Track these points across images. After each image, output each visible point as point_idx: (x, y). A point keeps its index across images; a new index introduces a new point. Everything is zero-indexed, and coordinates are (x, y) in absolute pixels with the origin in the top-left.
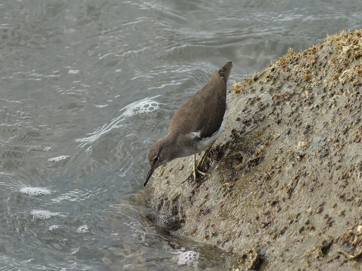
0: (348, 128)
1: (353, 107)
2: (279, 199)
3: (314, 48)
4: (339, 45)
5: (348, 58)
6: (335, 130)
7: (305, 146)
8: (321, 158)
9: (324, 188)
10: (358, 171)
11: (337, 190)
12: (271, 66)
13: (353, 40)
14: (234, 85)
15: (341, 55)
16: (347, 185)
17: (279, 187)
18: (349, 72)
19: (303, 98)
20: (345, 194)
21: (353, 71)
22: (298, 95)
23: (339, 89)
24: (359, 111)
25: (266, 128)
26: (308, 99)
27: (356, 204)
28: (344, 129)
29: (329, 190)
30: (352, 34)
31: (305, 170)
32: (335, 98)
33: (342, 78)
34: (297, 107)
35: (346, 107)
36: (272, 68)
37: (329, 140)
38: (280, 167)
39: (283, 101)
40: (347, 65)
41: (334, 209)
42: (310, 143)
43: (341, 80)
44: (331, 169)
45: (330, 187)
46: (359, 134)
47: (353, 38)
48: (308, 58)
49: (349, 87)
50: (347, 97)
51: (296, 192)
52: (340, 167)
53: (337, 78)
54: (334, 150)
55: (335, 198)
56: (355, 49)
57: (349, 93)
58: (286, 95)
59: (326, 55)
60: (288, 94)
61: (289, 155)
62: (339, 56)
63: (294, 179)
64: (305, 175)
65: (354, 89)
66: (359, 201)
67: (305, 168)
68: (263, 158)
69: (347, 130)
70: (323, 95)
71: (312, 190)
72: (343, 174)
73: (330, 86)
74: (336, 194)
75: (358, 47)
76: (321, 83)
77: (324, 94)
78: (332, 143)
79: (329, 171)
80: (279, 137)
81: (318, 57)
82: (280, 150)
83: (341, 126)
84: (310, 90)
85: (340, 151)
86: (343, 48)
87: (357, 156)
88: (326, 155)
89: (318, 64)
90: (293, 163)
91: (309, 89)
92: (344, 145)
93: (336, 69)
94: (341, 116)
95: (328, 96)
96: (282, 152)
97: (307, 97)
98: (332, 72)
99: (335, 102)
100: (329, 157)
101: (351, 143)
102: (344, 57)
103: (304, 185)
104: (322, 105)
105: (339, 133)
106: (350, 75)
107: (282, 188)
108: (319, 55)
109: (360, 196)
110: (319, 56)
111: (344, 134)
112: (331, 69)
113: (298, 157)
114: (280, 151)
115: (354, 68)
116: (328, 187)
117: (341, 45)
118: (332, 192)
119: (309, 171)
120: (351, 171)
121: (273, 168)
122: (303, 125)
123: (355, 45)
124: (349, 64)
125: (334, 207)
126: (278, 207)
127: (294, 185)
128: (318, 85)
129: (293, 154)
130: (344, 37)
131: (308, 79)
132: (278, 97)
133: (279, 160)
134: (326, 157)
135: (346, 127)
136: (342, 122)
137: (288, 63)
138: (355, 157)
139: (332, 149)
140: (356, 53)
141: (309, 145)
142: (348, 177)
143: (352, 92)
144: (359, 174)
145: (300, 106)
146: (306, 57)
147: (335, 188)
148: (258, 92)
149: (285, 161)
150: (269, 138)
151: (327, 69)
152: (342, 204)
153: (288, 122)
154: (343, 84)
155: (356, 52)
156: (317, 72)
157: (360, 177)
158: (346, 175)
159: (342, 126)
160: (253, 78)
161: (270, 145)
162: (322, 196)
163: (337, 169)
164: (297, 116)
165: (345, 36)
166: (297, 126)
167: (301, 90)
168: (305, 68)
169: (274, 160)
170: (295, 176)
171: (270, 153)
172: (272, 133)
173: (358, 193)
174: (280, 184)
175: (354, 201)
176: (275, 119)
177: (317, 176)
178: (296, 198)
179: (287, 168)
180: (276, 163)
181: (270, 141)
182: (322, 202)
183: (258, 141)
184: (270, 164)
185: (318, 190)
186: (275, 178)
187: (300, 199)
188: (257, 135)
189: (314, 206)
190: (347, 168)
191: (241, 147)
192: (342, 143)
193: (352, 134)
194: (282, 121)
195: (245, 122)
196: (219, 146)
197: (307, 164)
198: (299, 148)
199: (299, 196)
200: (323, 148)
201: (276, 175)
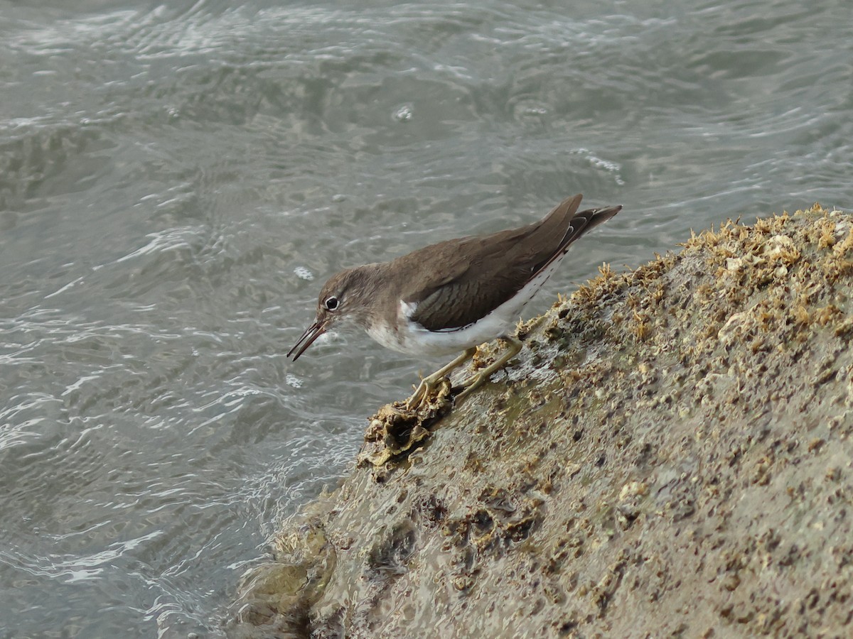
0: (739, 450)
1: (753, 402)
2: (579, 618)
3: (661, 264)
4: (719, 255)
5: (739, 287)
6: (709, 457)
7: (639, 493)
8: (676, 520)
9: (683, 593)
10: (763, 551)
11: (714, 597)
12: (557, 306)
13: (752, 244)
15: (723, 280)
16: (737, 585)
17: (577, 589)
18: (743, 318)
19: (634, 381)
20: (732, 607)
21: (752, 317)
22: (622, 374)
23: (718, 359)
24: (765, 412)
25: (547, 451)
26: (646, 383)
27: (758, 630)
28: (731, 454)
29: (695, 595)
30: (749, 229)
31: (640, 548)
32: (709, 379)
33: (725, 334)
34: (621, 402)
35: (735, 401)
36: (560, 309)
37: (695, 479)
38: (581, 543)
39: (586, 387)
40: (737, 303)
42: (650, 485)
43: (724, 338)
44: (699, 547)
45: (698, 589)
46: (766, 464)
47: (752, 240)
48: (647, 286)
49: (742, 354)
50: (738, 379)
51: (617, 601)
52: (721, 542)
53: (713, 333)
54: (707, 503)
55: (710, 615)
56: (756, 266)
57: (744, 368)
58: (594, 374)
59: (689, 280)
60: (599, 370)
61: (603, 514)
62: (719, 282)
63: (613, 570)
64: (639, 561)
65: (754, 359)
66: (766, 623)
67: (638, 544)
68: (539, 521)
69: (737, 455)
70: (682, 375)
71: (656, 597)
72: (728, 558)
73: (697, 352)
74: (712, 607)
75: (764, 260)
76: (675, 346)
77: (683, 372)
78: (703, 486)
79: (696, 553)
80: (578, 472)
81: (669, 284)
82: (581, 501)
83: (724, 445)
84: (651, 361)
85: (720, 504)
86: (729, 264)
87: (762, 516)
88: (689, 514)
89: (670, 300)
90: (611, 533)
91: (648, 360)
92: (730, 492)
93: (711, 311)
94: (723, 422)
95: (694, 376)
96: (584, 507)
97: (644, 378)
98: (704, 320)
99: (710, 390)
100: (695, 520)
101: (746, 485)
102: (731, 284)
103: (637, 584)
104: (679, 396)
105: (719, 463)
106: (744, 327)
107: (585, 593)
108: (671, 279)
109: (768, 611)
110: (673, 281)
111: (731, 465)
112: (701, 311)
113: (623, 519)
114: (580, 504)
115: (754, 311)
116: (692, 590)
117: (724, 257)
118: (702, 601)
119: (647, 553)
120: (747, 552)
121: (562, 544)
122: (634, 443)
123: (756, 255)
124: (743, 300)
125: (707, 636)
126: (574, 635)
127: (613, 585)
128: (670, 350)
129: (611, 511)
130: (730, 236)
131: (646, 337)
132: (576, 379)
133: (577, 526)
134: (687, 520)
135: (734, 449)
136: (725, 437)
137: (599, 298)
138: (756, 519)
139: (702, 500)
140: (758, 276)
141: (649, 492)
142: (741, 567)
143: (749, 367)
144: (765, 558)
145: (627, 399)
146: (642, 284)
147: (709, 592)
148: (527, 366)
149: (592, 529)
150: (555, 474)
151: (690, 312)
152: (725, 629)
153: (599, 437)
154: (728, 349)
155: (760, 272)
156: (666, 320)
157: (769, 565)
158: (735, 561)
159: (726, 446)
160: (517, 333)
161: (557, 491)
162: (678, 611)
163: (714, 548)
164: (619, 423)
165: (732, 234)
166: (620, 446)
167: (630, 361)
168: (638, 311)
169: (566, 526)
170: (615, 564)
171: (556, 510)
172: (560, 461)
173: (764, 603)
174: (579, 581)
175: (753, 621)
176: (568, 428)
177: (667, 564)
178: (618, 614)
179: (597, 545)
180: (570, 532)
181: (555, 482)
182: (679, 624)
183: (529, 482)
184: (557, 536)
185: (670, 595)
186: (569, 568)
187: (626, 617)
188: (526, 467)
189: (661, 634)
190: (737, 544)
191: (488, 495)
192: (727, 485)
193: (749, 465)
194: (587, 435)
195: (498, 437)
196: (435, 493)
197: (644, 535)
198: (625, 497)
199: (624, 610)
200: (681, 497)
201: (571, 561)
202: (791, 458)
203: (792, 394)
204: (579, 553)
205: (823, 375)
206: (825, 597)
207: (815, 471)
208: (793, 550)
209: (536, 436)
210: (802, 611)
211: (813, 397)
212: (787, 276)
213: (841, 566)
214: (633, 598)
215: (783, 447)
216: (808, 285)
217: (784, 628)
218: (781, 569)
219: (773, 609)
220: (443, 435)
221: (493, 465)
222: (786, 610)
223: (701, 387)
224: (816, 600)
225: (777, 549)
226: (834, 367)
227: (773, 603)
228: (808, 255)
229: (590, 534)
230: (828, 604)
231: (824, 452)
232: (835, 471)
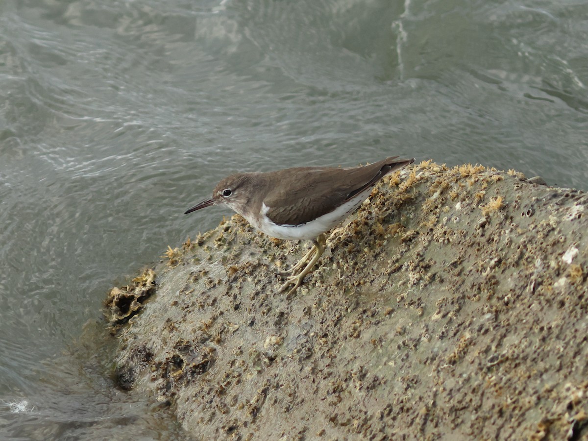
0: (341, 315)
1: (349, 285)
2: (239, 423)
6: (321, 320)
7: (277, 343)
8: (300, 361)
9: (306, 407)
10: (357, 380)
11: (325, 410)
12: (223, 224)
14: (169, 251)
16: (340, 402)
17: (237, 405)
18: (342, 231)
20: (336, 415)
21: (347, 230)
22: (265, 267)
23: (326, 257)
24: (357, 291)
25: (217, 317)
27: (353, 430)
28: (335, 318)
29: (313, 409)
31: (277, 379)
32: (321, 271)
33: (331, 241)
34: (264, 285)
35: (337, 285)
36: (225, 226)
37: (312, 334)
38: (240, 375)
39: (242, 276)
41: (321, 438)
42: (283, 338)
43: (330, 244)
44: (315, 378)
45: (314, 405)
46: (358, 324)
49: (342, 254)
50: (339, 270)
51: (263, 412)
52: (330, 374)
54: (320, 349)
55: (323, 421)
57: (343, 264)
58: (247, 267)
60: (250, 265)
61: (253, 356)
63: (260, 392)
64: (277, 386)
65: (349, 257)
66: (358, 426)
67: (276, 376)
68: (213, 361)
69: (339, 319)
71: (288, 410)
72: (334, 385)
74: (324, 415)
76: (299, 249)
78: (317, 339)
79: (314, 382)
80: (237, 330)
82: (239, 349)
84: (283, 259)
85: (328, 350)
87: (355, 358)
88: (308, 357)
90: (259, 369)
91: (281, 259)
92: (335, 342)
94: (330, 298)
96: (241, 352)
97: (279, 270)
99: (321, 277)
100: (313, 361)
101: (345, 338)
103: (276, 401)
105: (328, 324)
106: (342, 237)
107: (243, 407)
109: (360, 418)
111: (335, 325)
113: (266, 360)
114: (239, 351)
115: (349, 226)
116: (311, 405)
118: (318, 412)
119: (282, 381)
120: (346, 380)
121: (228, 376)
122: (272, 312)
125: (321, 434)
126: (236, 434)
127: (260, 402)
128: (296, 252)
129: (259, 355)
131: (279, 243)
132: (235, 270)
133: (237, 364)
134: (307, 360)
135: (337, 315)
136: (331, 307)
138: (352, 360)
139: (317, 348)
141: (283, 342)
142: (342, 390)
143: (347, 262)
144: (358, 385)
145: (268, 283)
147: (322, 406)
148: (204, 262)
149: (247, 367)
150: (222, 331)
152: (332, 430)
153: (251, 308)
154: (333, 251)
157: (360, 389)
158: (338, 387)
159: (332, 313)
160: (197, 241)
161: (224, 342)
162: (302, 419)
163: (324, 379)
164: (263, 299)
166: (264, 313)
167: (270, 259)
169: (230, 365)
170: (262, 388)
171: (224, 355)
172: (226, 323)
173: (357, 413)
174: (238, 400)
175: (350, 425)
176: (231, 302)
177: (295, 388)
178: (264, 421)
179: (250, 377)
180: (232, 368)
181: (223, 336)
182: (303, 426)
183: (206, 336)
184: (224, 371)
185: (297, 409)
186: (232, 392)
187: (269, 423)
188: (204, 327)
189: (291, 433)
190: (339, 376)
191: (180, 345)
192: (332, 338)
193: (347, 325)
194: (242, 306)
195: (186, 308)
196: (146, 344)
197: (280, 370)
198: (267, 346)
199: (268, 418)
200: (303, 346)
201: (233, 387)
202: (373, 321)
203: (374, 280)
204: (239, 382)
205: (393, 268)
206: (396, 409)
207: (390, 328)
208: (376, 379)
209: (210, 307)
210: (382, 417)
211: (387, 281)
212: (369, 204)
213: (406, 389)
214: (273, 409)
215: (369, 313)
216: (383, 210)
217: (370, 429)
218: (368, 391)
219: (363, 417)
220: (151, 307)
221: (183, 326)
222: (372, 417)
223: (316, 275)
224: (390, 411)
225: (365, 379)
226: (400, 262)
227: (363, 413)
228: (384, 191)
229: (245, 370)
230: (398, 413)
231: (395, 317)
232: (401, 328)
